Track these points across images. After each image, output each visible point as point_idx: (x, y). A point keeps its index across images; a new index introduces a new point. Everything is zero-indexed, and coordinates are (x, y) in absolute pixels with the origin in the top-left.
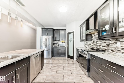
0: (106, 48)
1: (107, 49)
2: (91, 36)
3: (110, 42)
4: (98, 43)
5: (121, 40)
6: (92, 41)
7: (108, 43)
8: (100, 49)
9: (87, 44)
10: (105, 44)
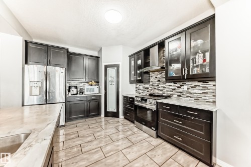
0: (171, 93)
1: (172, 95)
2: (148, 76)
3: (176, 85)
4: (160, 86)
5: (187, 83)
6: (151, 83)
7: (174, 86)
8: (164, 94)
9: (141, 88)
10: (170, 87)
